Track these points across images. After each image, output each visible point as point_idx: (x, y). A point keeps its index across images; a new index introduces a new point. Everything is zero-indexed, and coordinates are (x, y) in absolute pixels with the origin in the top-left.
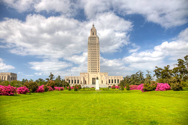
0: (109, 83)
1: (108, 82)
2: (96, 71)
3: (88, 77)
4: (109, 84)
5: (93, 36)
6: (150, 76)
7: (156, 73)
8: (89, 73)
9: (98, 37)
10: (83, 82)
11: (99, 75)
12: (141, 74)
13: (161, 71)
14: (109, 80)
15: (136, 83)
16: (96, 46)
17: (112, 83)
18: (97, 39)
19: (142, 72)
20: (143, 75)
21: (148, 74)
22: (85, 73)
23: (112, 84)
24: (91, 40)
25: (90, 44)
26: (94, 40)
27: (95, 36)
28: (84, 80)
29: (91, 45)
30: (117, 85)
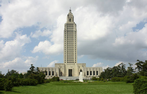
0: (88, 74)
1: (86, 74)
2: (72, 61)
3: (64, 68)
4: (88, 76)
5: (70, 22)
6: (132, 68)
7: (137, 66)
8: (65, 63)
9: (76, 24)
10: (58, 74)
11: (76, 66)
12: (123, 66)
13: (142, 64)
14: (88, 72)
15: (118, 75)
16: (73, 34)
17: (91, 74)
18: (74, 26)
19: (124, 65)
20: (125, 67)
21: (130, 67)
22: (60, 64)
23: (91, 76)
24: (67, 26)
25: (66, 32)
26: (71, 27)
27: (71, 22)
28: (59, 72)
29: (68, 32)
30: (98, 77)
